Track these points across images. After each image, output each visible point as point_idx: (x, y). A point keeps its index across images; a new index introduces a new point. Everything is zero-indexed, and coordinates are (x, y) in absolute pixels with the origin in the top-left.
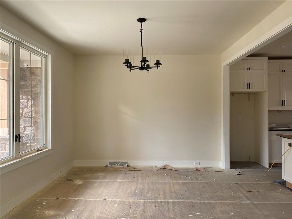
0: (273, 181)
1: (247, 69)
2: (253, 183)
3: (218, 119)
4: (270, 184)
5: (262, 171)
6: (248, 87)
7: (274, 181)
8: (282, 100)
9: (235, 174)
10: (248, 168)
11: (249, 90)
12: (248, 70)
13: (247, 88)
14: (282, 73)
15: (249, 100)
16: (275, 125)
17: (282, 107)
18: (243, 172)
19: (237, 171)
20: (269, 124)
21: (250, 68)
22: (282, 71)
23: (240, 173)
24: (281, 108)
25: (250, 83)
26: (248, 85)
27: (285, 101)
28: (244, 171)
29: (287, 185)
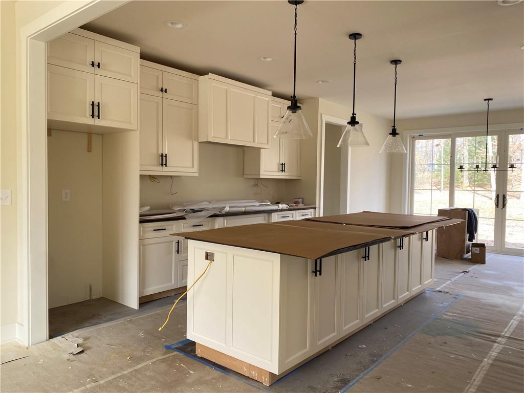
0: (165, 350)
1: (93, 65)
2: (125, 372)
3: (9, 199)
4: (163, 361)
5: (128, 321)
6: (96, 113)
7: (168, 348)
8: (162, 154)
9: (66, 356)
10: (94, 321)
11: (97, 122)
12: (96, 67)
13: (93, 116)
14: (160, 94)
15: (89, 149)
16: (148, 208)
17: (160, 168)
18: (85, 339)
19: (69, 341)
20: (141, 206)
21: (99, 63)
22: (162, 90)
23: (80, 349)
24: (158, 171)
25: (99, 103)
26: (96, 108)
27: (166, 156)
28: (87, 335)
29: (199, 352)
